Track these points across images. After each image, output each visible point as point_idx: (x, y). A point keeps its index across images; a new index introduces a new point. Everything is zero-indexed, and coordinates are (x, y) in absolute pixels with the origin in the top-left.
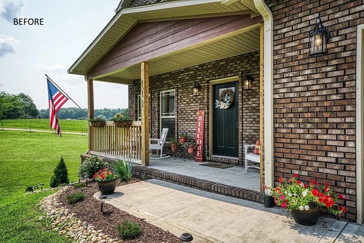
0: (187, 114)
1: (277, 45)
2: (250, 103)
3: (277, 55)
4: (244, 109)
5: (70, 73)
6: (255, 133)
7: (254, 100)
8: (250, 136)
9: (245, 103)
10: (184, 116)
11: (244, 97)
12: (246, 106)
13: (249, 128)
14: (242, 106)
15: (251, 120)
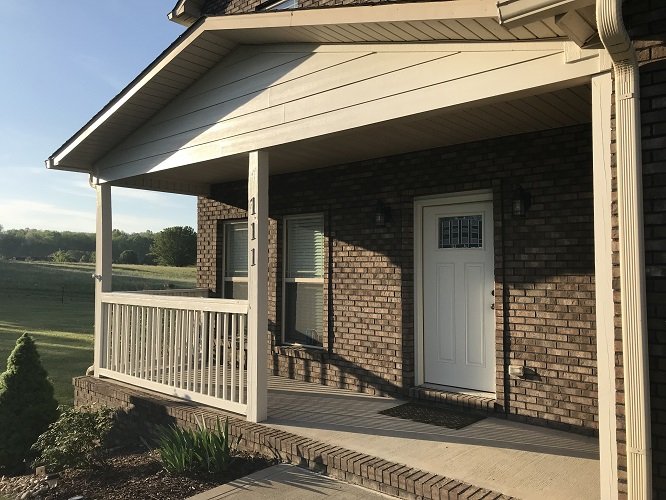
0: (355, 276)
1: (652, 137)
2: (524, 257)
3: (652, 162)
4: (510, 272)
5: (52, 167)
6: (537, 335)
7: (534, 250)
8: (525, 342)
9: (510, 258)
10: (347, 281)
11: (510, 243)
12: (514, 264)
13: (522, 320)
14: (504, 265)
15: (528, 300)
